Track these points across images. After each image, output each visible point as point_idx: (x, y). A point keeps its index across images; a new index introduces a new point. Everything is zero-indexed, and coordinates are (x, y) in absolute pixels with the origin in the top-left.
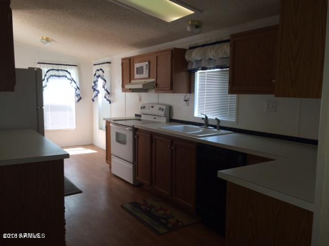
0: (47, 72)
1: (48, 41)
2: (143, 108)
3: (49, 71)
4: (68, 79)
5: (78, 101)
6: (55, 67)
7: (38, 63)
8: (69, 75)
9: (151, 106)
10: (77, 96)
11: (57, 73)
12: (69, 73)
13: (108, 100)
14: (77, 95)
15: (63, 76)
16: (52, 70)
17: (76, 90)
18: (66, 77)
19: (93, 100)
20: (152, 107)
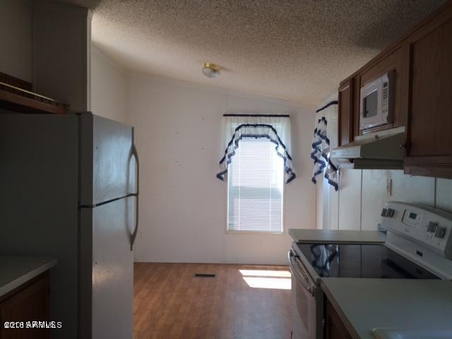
0: (237, 129)
1: (215, 71)
2: (388, 213)
3: (239, 127)
4: (272, 141)
5: (289, 181)
6: (251, 121)
7: (225, 115)
8: (273, 133)
9: (408, 214)
10: (288, 172)
11: (252, 131)
12: (274, 131)
13: (331, 182)
14: (288, 170)
15: (263, 136)
16: (246, 126)
17: (285, 160)
18: (268, 137)
19: (314, 181)
20: (413, 216)
